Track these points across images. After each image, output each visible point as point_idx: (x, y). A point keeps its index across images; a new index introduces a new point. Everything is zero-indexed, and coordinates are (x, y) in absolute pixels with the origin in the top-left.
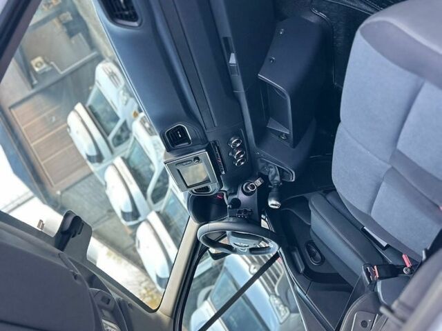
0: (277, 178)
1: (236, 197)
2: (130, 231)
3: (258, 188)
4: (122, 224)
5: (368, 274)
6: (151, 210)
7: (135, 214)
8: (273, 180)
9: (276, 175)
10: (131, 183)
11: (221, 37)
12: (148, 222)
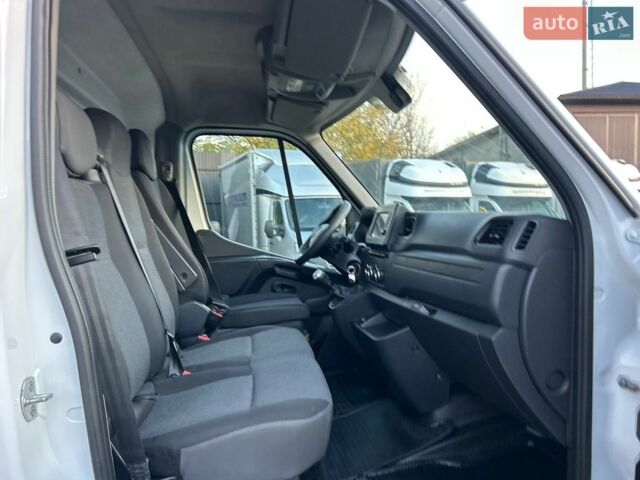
0: (337, 292)
1: (355, 252)
2: (468, 163)
3: (347, 274)
4: (480, 160)
5: (220, 307)
6: (474, 194)
7: (482, 178)
8: (339, 288)
9: (341, 292)
10: (515, 192)
11: (438, 309)
12: (464, 185)
